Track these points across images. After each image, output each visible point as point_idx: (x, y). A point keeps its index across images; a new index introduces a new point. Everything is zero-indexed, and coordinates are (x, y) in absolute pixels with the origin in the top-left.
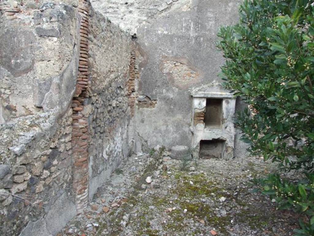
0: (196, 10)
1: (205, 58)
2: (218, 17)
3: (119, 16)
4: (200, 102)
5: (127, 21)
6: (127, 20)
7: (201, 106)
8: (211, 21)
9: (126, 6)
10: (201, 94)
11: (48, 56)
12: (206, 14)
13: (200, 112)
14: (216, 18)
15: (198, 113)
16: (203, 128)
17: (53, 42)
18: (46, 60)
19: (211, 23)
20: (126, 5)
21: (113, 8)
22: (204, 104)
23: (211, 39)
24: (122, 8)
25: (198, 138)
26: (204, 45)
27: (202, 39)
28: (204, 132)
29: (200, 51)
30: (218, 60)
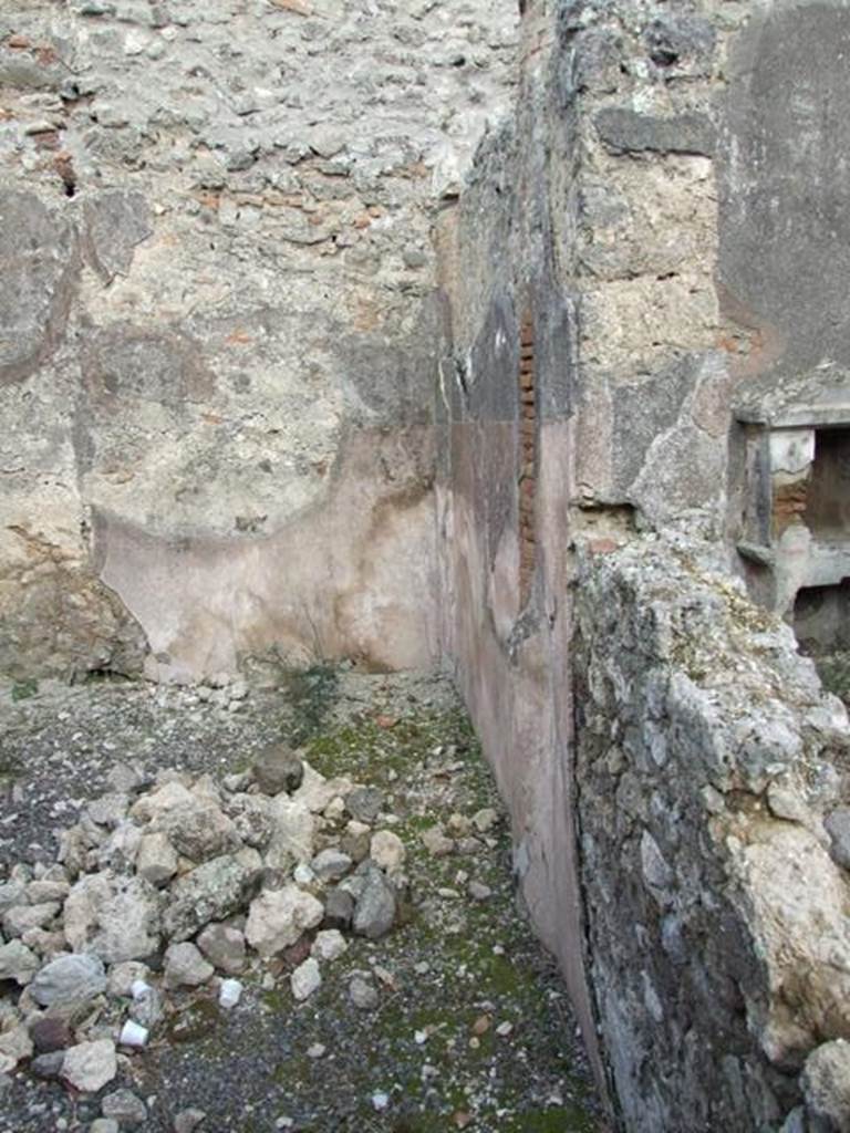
0: (747, 86)
1: (789, 278)
2: (833, 114)
3: (432, 117)
4: (793, 445)
5: (467, 136)
6: (465, 132)
7: (798, 460)
8: (806, 129)
9: (455, 75)
10: (800, 414)
11: (664, 251)
12: (787, 103)
13: (793, 486)
14: (825, 117)
15: (786, 488)
16: (808, 543)
17: (686, 181)
18: (652, 271)
19: (807, 136)
20: (455, 69)
21: (399, 81)
22: (808, 450)
23: (807, 200)
24: (440, 82)
25: (790, 581)
26: (784, 225)
27: (775, 203)
28: (812, 556)
29: (768, 249)
30: (836, 283)
